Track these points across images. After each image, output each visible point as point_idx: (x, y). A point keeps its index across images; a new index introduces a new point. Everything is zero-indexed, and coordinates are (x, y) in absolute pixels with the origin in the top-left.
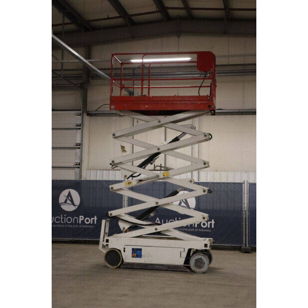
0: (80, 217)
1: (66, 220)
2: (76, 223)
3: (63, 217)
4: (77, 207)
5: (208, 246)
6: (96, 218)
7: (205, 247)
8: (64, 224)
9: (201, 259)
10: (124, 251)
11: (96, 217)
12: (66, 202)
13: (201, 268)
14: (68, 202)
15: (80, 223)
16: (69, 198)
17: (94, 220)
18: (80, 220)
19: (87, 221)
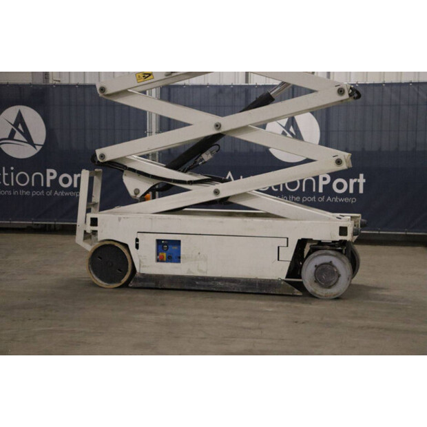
0: (49, 171)
1: (15, 179)
2: (38, 187)
3: (8, 171)
4: (39, 148)
5: (350, 231)
7: (341, 234)
8: (10, 188)
9: (330, 263)
10: (137, 246)
12: (11, 136)
13: (330, 287)
14: (18, 136)
15: (48, 185)
16: (20, 127)
18: (49, 178)
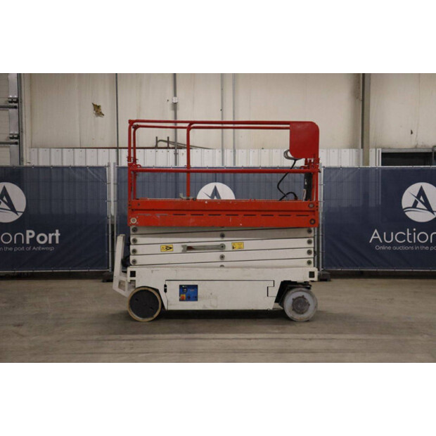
0: (28, 232)
2: (19, 243)
5: (316, 274)
6: (57, 234)
7: (310, 277)
9: (303, 297)
10: (165, 291)
11: (57, 231)
13: (303, 313)
15: (28, 242)
17: (54, 238)
18: (28, 237)
19: (42, 238)
